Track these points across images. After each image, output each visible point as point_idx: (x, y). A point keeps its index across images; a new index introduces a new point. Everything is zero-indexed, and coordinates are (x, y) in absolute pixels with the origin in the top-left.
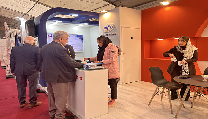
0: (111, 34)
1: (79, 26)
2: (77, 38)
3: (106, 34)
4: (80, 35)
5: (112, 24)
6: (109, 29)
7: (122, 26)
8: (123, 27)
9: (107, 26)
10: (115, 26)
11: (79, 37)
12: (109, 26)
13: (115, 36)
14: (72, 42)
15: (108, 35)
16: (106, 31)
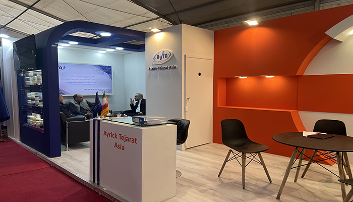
0: (167, 68)
1: (105, 52)
2: (102, 72)
3: (157, 67)
4: (106, 66)
5: (168, 50)
6: (164, 59)
7: (185, 56)
8: (187, 56)
9: (160, 54)
10: (173, 55)
11: (106, 70)
12: (163, 55)
13: (173, 70)
14: (93, 78)
15: (161, 69)
16: (158, 62)
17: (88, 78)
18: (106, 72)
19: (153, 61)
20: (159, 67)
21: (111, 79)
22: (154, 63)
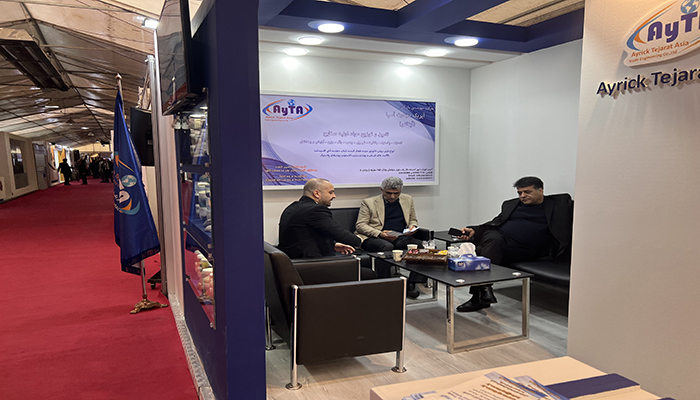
2: (410, 119)
4: (420, 105)
9: (668, 20)
11: (420, 113)
12: (688, 18)
14: (385, 139)
15: (672, 82)
16: (655, 53)
17: (372, 139)
18: (421, 121)
19: (625, 54)
20: (656, 74)
21: (434, 140)
22: (626, 62)
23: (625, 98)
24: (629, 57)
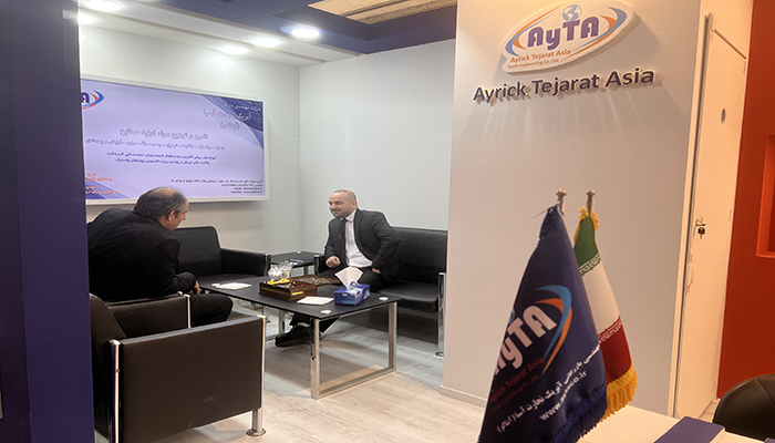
0: (588, 85)
2: (233, 120)
4: (245, 103)
8: (712, 26)
12: (570, 26)
14: (204, 142)
15: (553, 91)
16: (535, 60)
18: (246, 122)
19: (503, 59)
20: (537, 83)
21: (262, 146)
22: (505, 68)
23: (504, 106)
24: (508, 62)
